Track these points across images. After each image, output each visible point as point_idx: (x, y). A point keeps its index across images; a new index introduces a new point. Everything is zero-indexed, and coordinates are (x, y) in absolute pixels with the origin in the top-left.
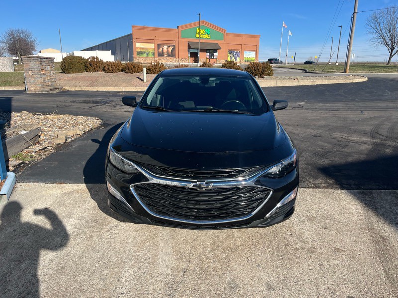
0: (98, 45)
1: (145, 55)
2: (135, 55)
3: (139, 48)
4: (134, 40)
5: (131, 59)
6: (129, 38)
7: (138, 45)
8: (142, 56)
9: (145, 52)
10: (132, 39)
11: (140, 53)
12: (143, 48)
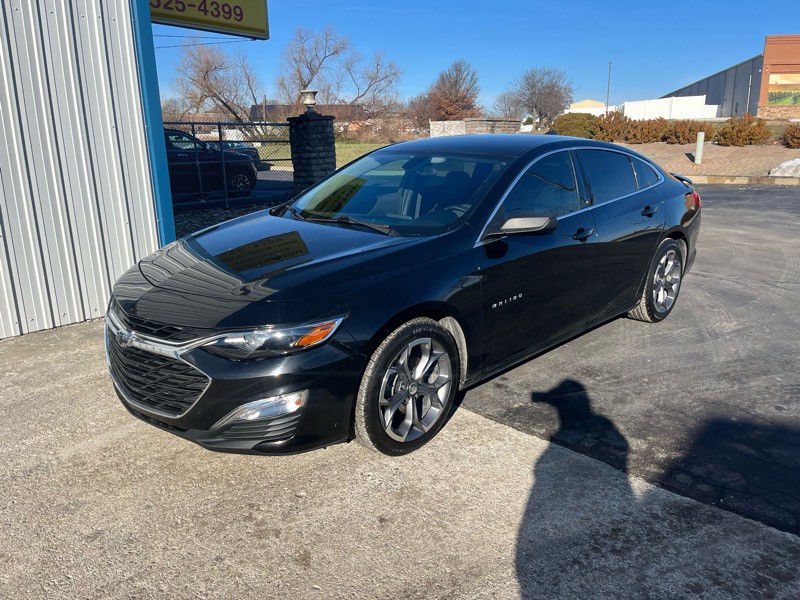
0: (691, 86)
1: (789, 101)
2: (763, 100)
3: (777, 86)
4: (766, 69)
5: (753, 110)
6: (755, 65)
7: (774, 79)
8: (780, 104)
9: (790, 95)
10: (761, 66)
11: (776, 98)
12: (786, 86)
